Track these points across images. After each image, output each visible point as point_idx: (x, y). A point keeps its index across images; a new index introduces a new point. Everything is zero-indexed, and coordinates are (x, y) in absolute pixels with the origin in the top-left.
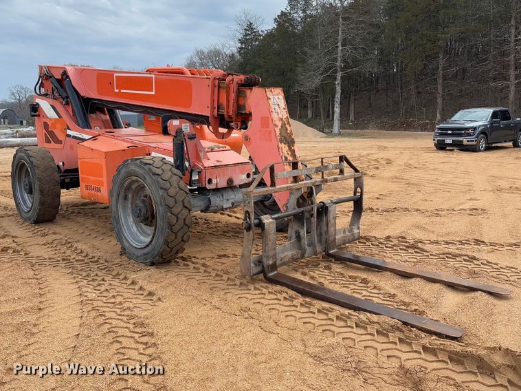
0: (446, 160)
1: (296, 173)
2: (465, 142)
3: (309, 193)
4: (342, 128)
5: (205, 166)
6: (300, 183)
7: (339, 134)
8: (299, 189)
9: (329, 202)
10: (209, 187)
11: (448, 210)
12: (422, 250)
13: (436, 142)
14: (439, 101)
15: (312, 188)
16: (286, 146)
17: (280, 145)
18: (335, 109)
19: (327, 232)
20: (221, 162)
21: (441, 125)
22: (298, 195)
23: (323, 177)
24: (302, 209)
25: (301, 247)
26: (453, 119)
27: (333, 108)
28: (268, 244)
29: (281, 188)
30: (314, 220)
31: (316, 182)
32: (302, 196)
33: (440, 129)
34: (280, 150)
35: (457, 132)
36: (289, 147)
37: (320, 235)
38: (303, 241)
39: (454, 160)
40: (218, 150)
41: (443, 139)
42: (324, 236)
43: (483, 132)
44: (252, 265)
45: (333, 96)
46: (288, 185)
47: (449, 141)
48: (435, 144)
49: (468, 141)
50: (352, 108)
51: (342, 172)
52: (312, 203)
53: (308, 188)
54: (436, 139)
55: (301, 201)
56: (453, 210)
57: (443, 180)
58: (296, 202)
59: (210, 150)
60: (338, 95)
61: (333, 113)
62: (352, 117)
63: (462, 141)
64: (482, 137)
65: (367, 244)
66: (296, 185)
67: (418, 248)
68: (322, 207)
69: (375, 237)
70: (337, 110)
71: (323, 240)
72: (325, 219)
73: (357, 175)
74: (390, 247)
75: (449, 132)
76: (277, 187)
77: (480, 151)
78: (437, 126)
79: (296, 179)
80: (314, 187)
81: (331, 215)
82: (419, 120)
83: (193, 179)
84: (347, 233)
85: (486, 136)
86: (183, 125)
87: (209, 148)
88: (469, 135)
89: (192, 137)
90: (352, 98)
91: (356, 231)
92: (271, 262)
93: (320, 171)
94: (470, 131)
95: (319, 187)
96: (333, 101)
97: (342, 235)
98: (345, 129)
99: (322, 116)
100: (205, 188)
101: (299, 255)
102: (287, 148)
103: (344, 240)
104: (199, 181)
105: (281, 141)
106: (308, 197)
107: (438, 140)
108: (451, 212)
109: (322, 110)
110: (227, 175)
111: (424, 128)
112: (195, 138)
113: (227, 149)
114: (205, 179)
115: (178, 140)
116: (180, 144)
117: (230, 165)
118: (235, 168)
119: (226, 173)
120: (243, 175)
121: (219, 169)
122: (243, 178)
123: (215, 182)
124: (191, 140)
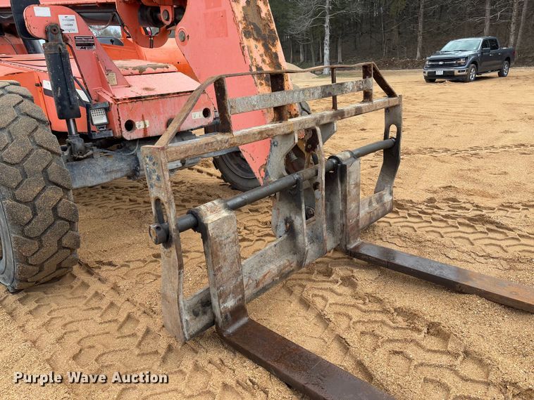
0: (442, 91)
1: (279, 99)
2: (456, 73)
3: (309, 142)
5: (118, 98)
6: (290, 120)
8: (287, 135)
9: (348, 155)
10: (128, 136)
11: (486, 148)
12: (500, 226)
13: (426, 74)
14: (420, 39)
15: (314, 131)
16: (260, 46)
17: (246, 42)
18: (325, 51)
19: (344, 212)
20: (153, 90)
21: (432, 57)
22: (286, 147)
23: (335, 107)
24: (296, 176)
25: (296, 249)
26: (443, 50)
27: (323, 50)
28: (220, 269)
29: (245, 136)
30: (321, 194)
31: (322, 117)
32: (296, 149)
33: (430, 61)
34: (246, 52)
35: (450, 62)
36: (266, 46)
37: (331, 218)
38: (300, 237)
39: (450, 90)
40: (154, 71)
41: (434, 71)
42: (339, 221)
43: (474, 62)
44: (186, 317)
45: (323, 39)
46: (263, 127)
47: (440, 72)
48: (425, 77)
49: (459, 72)
50: (339, 50)
51: (368, 96)
52: (316, 161)
53: (307, 130)
54: (427, 71)
55: (294, 157)
56: (493, 147)
57: (454, 110)
58: (283, 162)
59: (137, 71)
60: (327, 38)
61: (323, 57)
62: (340, 59)
63: (453, 72)
64: (473, 67)
65: (401, 214)
66: (282, 127)
67: (492, 223)
68: (335, 168)
69: (411, 202)
70: (327, 52)
71: (338, 226)
72: (340, 189)
73: (393, 101)
74: (441, 221)
75: (441, 63)
76: (236, 133)
77: (470, 81)
78: (428, 58)
79: (280, 113)
80: (318, 129)
81: (351, 180)
82: (400, 59)
83: (96, 122)
84: (375, 204)
85: (476, 65)
86: (61, 17)
87: (134, 69)
88: (460, 65)
89: (86, 44)
90: (340, 40)
91: (387, 198)
92: (230, 303)
93: (329, 94)
94: (462, 61)
95: (328, 127)
96: (323, 44)
97: (367, 209)
99: (313, 59)
100: (122, 139)
101: (294, 265)
102: (262, 50)
103: (371, 218)
104: (108, 125)
105: (247, 34)
106: (308, 150)
107: (429, 73)
108: (492, 150)
109: (313, 53)
110: (164, 113)
111: (405, 66)
112: (94, 44)
113: (170, 69)
114: (119, 122)
115: (50, 47)
116: (55, 54)
117: (169, 94)
118: (180, 100)
119: (161, 110)
120: (196, 112)
121: (146, 102)
122: (198, 117)
123: (142, 127)
124: (85, 48)
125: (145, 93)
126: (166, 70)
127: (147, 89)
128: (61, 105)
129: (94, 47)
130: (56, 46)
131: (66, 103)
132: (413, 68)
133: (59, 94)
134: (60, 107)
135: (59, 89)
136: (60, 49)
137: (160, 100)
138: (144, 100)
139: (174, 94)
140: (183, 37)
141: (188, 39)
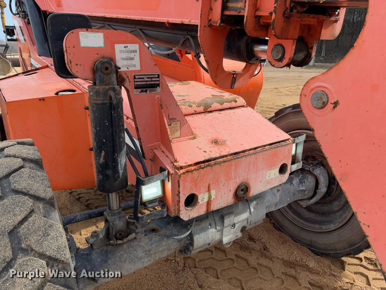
4: (316, 62)
5: (181, 163)
7: (314, 66)
10: (186, 214)
20: (224, 142)
59: (202, 109)
62: (323, 54)
86: (119, 47)
87: (199, 106)
89: (148, 85)
98: (317, 62)
100: (177, 219)
104: (161, 199)
110: (235, 177)
112: (158, 85)
113: (238, 104)
114: (178, 197)
115: (97, 93)
116: (103, 104)
117: (244, 151)
118: (256, 159)
119: (233, 174)
120: (271, 170)
121: (217, 166)
122: (272, 176)
123: (206, 200)
124: (146, 91)
125: (214, 152)
126: (234, 104)
127: (216, 142)
128: (103, 175)
129: (158, 89)
130: (105, 93)
131: (109, 172)
133: (102, 160)
134: (101, 176)
135: (103, 153)
136: (111, 97)
137: (233, 162)
138: (215, 164)
139: (250, 150)
140: (324, 102)
141: (334, 107)
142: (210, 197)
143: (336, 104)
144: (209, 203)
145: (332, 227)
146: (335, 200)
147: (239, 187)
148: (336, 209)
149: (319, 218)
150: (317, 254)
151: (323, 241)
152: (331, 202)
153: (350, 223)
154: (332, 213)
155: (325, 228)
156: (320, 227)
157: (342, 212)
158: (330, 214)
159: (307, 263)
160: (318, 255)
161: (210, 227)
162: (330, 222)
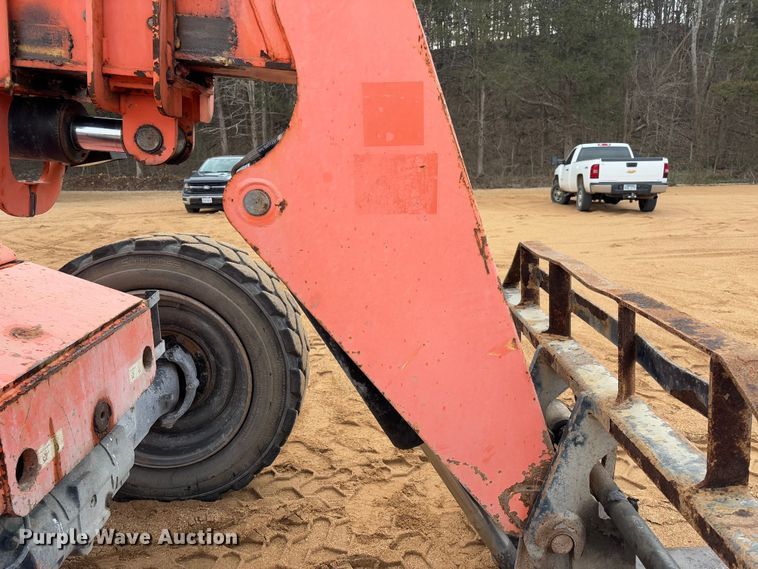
10: (23, 501)
13: (188, 202)
26: (202, 169)
33: (190, 184)
41: (199, 197)
47: (207, 199)
48: (186, 205)
54: (188, 198)
75: (206, 187)
82: (112, 175)
107: (191, 200)
110: (88, 392)
111: (122, 186)
118: (110, 347)
119: (83, 387)
120: (134, 363)
121: (56, 376)
122: (137, 375)
123: (51, 456)
127: (20, 333)
132: (136, 189)
137: (79, 361)
138: (51, 373)
139: (96, 332)
140: (266, 205)
141: (282, 210)
142: (56, 446)
143: (283, 205)
144: (57, 461)
145: (225, 438)
146: (213, 394)
147: (96, 409)
148: (218, 409)
149: (194, 439)
150: (210, 499)
151: (216, 470)
152: (207, 403)
153: (251, 417)
154: (215, 418)
155: (212, 448)
156: (205, 449)
157: (230, 409)
158: (211, 421)
159: (209, 519)
160: (214, 500)
161: (55, 520)
162: (219, 434)
